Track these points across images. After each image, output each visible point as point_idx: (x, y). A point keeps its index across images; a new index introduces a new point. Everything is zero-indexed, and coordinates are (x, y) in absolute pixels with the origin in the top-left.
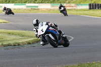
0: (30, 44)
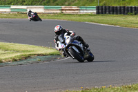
0: (16, 60)
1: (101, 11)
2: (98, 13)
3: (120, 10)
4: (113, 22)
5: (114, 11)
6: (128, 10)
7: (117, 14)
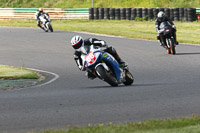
1: (97, 14)
2: (92, 18)
3: (124, 13)
4: (113, 31)
5: (115, 14)
6: (135, 14)
7: (119, 19)
